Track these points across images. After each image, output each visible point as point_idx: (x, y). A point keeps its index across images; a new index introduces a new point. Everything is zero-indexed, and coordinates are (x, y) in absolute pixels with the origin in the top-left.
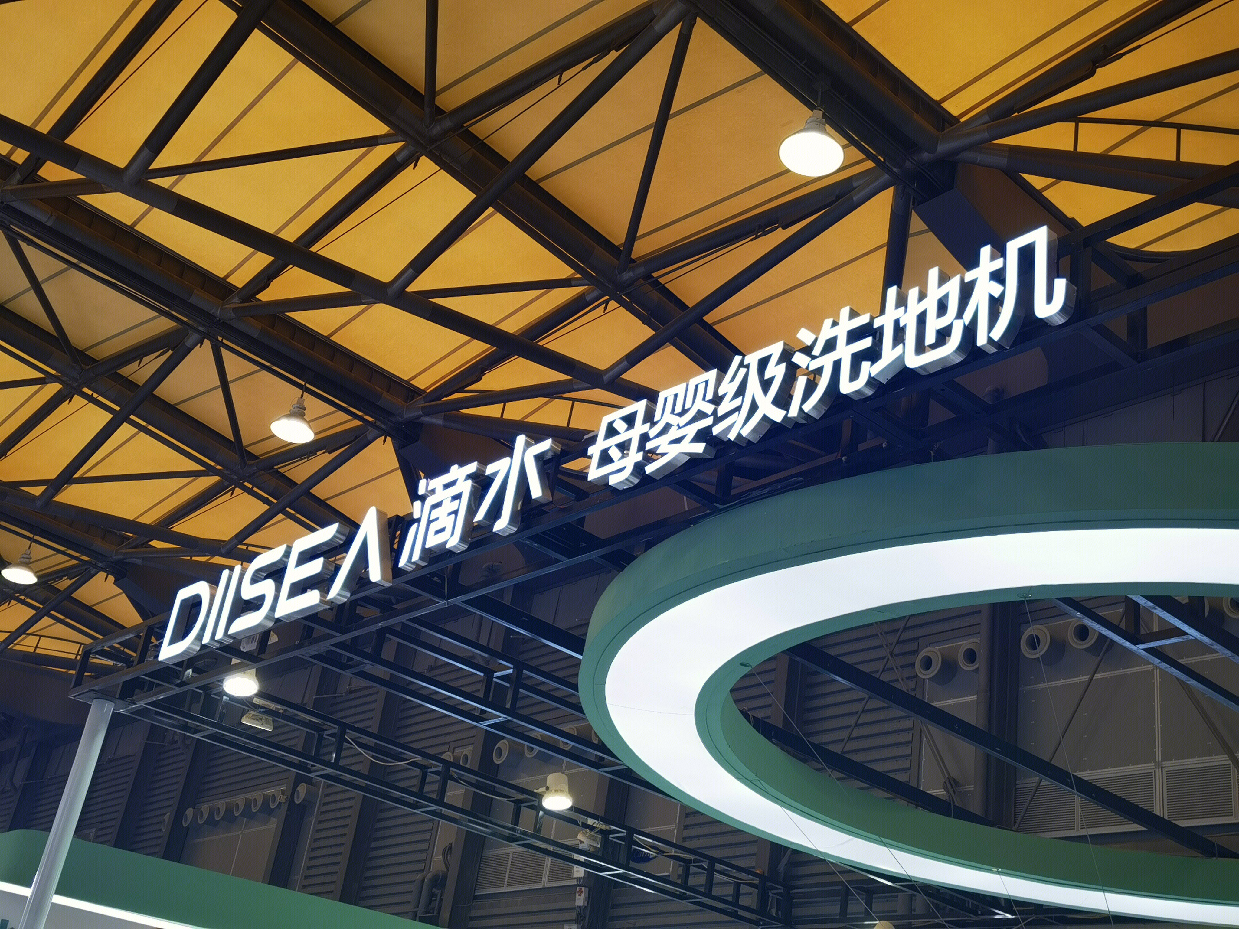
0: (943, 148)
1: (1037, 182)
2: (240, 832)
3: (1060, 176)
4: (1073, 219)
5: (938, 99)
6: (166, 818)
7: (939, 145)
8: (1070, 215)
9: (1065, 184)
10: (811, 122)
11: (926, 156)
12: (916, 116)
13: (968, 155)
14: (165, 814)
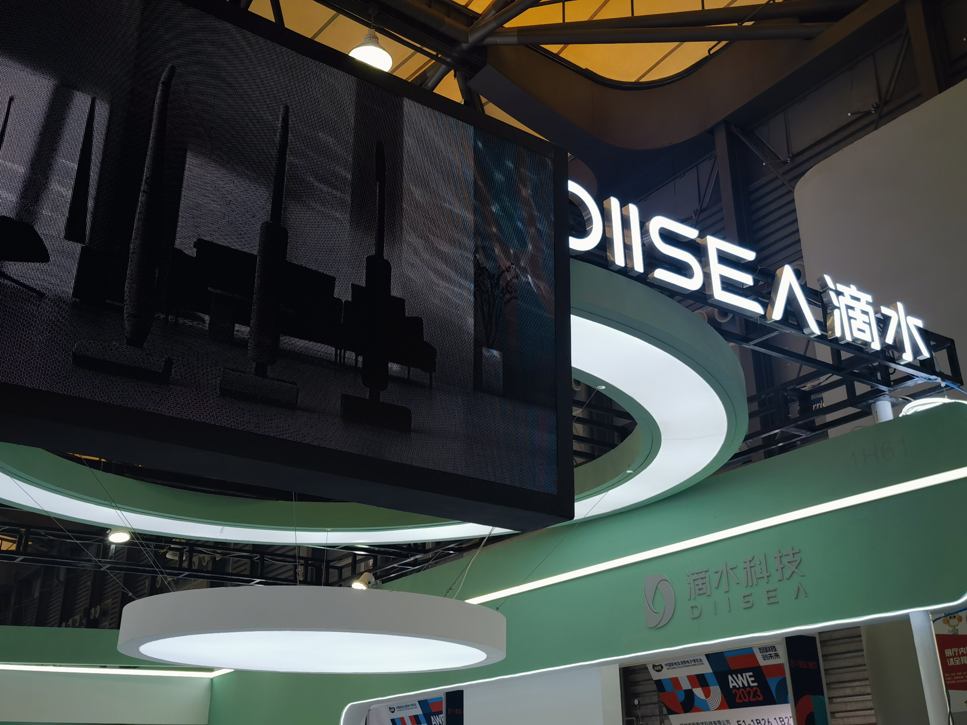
0: (472, 39)
1: (554, 48)
2: (190, 585)
3: (566, 42)
4: (587, 70)
5: (464, 4)
6: (147, 584)
7: (469, 38)
8: (583, 67)
9: (571, 47)
10: (367, 38)
11: (464, 46)
12: (447, 19)
13: (490, 40)
14: (145, 583)
